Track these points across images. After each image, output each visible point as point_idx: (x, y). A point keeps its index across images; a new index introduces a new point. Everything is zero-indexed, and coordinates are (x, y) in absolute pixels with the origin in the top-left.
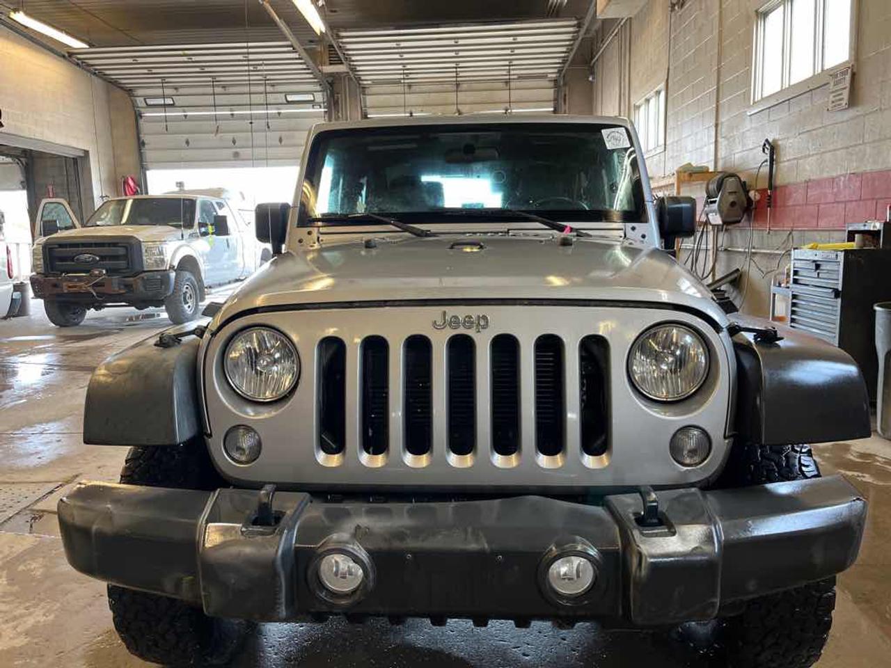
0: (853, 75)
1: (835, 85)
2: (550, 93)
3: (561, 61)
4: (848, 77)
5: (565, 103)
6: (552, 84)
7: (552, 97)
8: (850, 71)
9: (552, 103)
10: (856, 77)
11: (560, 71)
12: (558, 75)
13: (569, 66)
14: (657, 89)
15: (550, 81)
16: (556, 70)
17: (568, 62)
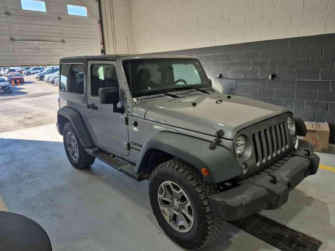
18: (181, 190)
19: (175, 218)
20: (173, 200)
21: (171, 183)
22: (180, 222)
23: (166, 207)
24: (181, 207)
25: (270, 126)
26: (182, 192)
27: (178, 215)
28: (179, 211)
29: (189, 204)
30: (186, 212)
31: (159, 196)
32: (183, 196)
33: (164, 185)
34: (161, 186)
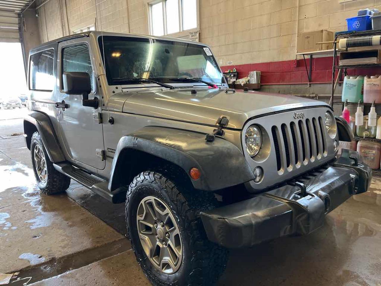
0: (199, 34)
1: (192, 37)
2: (16, 20)
3: (24, 5)
4: (198, 35)
5: (24, 25)
6: (17, 16)
7: (17, 22)
8: (198, 32)
9: (18, 26)
10: (200, 35)
11: (22, 10)
12: (21, 11)
13: (28, 9)
14: (88, 26)
15: (16, 14)
16: (20, 9)
17: (29, 6)
18: (168, 210)
19: (157, 252)
20: (157, 225)
21: (155, 200)
22: (164, 258)
23: (146, 236)
24: (166, 235)
25: (299, 120)
26: (168, 214)
27: (162, 248)
28: (163, 241)
29: (177, 231)
30: (172, 242)
31: (138, 218)
32: (169, 219)
33: (145, 202)
34: (142, 204)
